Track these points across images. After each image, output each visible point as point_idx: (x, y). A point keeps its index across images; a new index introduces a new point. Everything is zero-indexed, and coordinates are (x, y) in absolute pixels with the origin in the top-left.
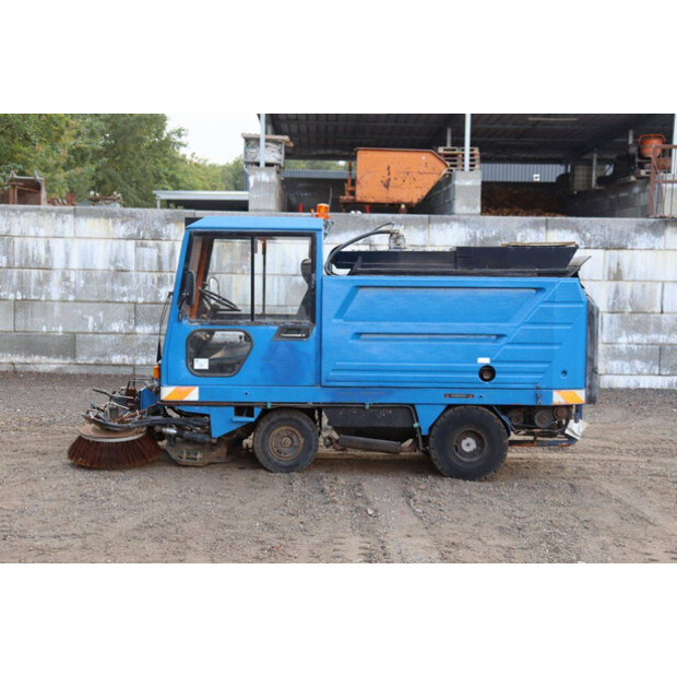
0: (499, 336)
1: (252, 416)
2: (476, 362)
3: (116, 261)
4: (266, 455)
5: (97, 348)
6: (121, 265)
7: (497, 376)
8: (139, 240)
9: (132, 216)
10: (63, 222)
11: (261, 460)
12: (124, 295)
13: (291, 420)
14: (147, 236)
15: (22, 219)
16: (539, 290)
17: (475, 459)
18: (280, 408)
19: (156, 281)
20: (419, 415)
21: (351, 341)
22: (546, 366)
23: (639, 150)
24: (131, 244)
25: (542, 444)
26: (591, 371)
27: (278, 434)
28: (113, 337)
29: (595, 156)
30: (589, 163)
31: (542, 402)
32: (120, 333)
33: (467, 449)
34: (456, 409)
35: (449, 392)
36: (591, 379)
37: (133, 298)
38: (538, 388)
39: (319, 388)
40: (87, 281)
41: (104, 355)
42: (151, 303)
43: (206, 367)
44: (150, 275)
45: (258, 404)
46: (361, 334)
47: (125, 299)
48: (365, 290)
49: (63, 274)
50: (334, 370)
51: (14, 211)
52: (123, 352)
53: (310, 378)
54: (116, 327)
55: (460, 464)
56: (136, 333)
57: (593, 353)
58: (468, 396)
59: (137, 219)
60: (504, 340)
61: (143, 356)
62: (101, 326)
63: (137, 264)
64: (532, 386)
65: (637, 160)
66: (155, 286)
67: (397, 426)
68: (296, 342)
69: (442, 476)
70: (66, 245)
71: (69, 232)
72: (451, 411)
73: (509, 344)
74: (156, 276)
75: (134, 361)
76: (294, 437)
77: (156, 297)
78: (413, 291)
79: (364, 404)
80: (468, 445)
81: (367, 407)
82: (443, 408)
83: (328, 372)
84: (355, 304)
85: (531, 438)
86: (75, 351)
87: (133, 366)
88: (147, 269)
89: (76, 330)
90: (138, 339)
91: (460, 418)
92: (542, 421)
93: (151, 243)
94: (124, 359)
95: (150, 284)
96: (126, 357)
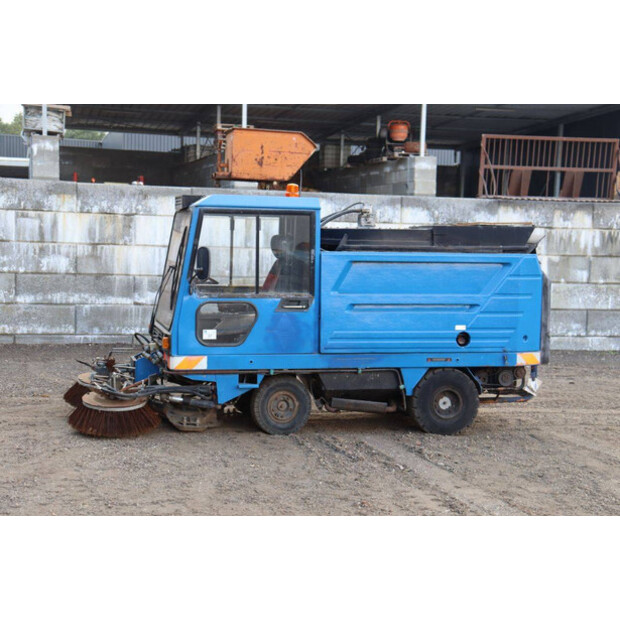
0: (472, 306)
1: (255, 382)
2: (454, 329)
4: (265, 418)
7: (471, 341)
8: (20, 210)
9: (12, 186)
11: (261, 423)
12: (4, 264)
13: (288, 385)
14: (29, 206)
16: (506, 264)
17: (452, 416)
18: (281, 375)
19: (37, 251)
20: (404, 378)
21: (347, 312)
22: (512, 331)
23: (389, 134)
24: (12, 214)
25: (503, 401)
26: (545, 336)
27: (276, 399)
29: (343, 137)
30: (337, 143)
31: (508, 364)
33: (443, 407)
34: (436, 371)
35: (430, 356)
36: (545, 342)
37: (14, 268)
38: (505, 351)
39: (317, 355)
42: (32, 273)
43: (214, 337)
44: (31, 245)
45: (260, 371)
46: (354, 305)
47: (6, 269)
48: (357, 264)
50: (332, 339)
52: (3, 322)
53: (309, 346)
55: (438, 421)
56: (16, 303)
57: (546, 319)
58: (446, 360)
59: (18, 189)
60: (478, 309)
61: (24, 324)
63: (18, 233)
64: (500, 350)
65: (388, 143)
66: (36, 256)
67: (384, 388)
68: (297, 313)
69: (423, 432)
72: (431, 374)
73: (482, 312)
74: (37, 246)
75: (15, 331)
76: (290, 401)
77: (38, 266)
78: (400, 266)
79: (357, 369)
80: (444, 403)
81: (360, 371)
82: (424, 371)
83: (326, 341)
84: (349, 278)
85: (494, 396)
88: (28, 239)
90: (19, 309)
91: (439, 379)
92: (505, 381)
93: (32, 213)
94: (4, 329)
95: (31, 254)
96: (6, 326)
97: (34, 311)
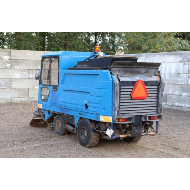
2: (84, 102)
3: (177, 70)
5: (172, 100)
6: (178, 71)
7: (88, 108)
8: (184, 62)
9: (182, 54)
10: (165, 57)
12: (179, 82)
14: (186, 61)
15: (156, 57)
19: (188, 77)
20: (75, 120)
21: (63, 92)
22: (98, 105)
24: (182, 63)
26: (114, 109)
28: (176, 96)
32: (178, 95)
36: (114, 112)
37: (181, 83)
40: (170, 77)
41: (173, 102)
42: (186, 85)
43: (43, 98)
44: (186, 75)
47: (179, 83)
49: (164, 75)
50: (60, 102)
51: (154, 55)
52: (178, 102)
54: (177, 93)
56: (182, 96)
58: (83, 115)
59: (183, 55)
61: (183, 103)
62: (173, 93)
63: (183, 71)
64: (95, 113)
66: (187, 79)
70: (165, 65)
71: (166, 61)
73: (91, 96)
74: (188, 75)
75: (181, 105)
77: (188, 83)
81: (66, 115)
82: (79, 118)
86: (166, 100)
87: (181, 107)
88: (185, 73)
89: (167, 93)
93: (187, 63)
94: (178, 104)
95: (186, 78)
96: (179, 103)
97: (186, 98)
